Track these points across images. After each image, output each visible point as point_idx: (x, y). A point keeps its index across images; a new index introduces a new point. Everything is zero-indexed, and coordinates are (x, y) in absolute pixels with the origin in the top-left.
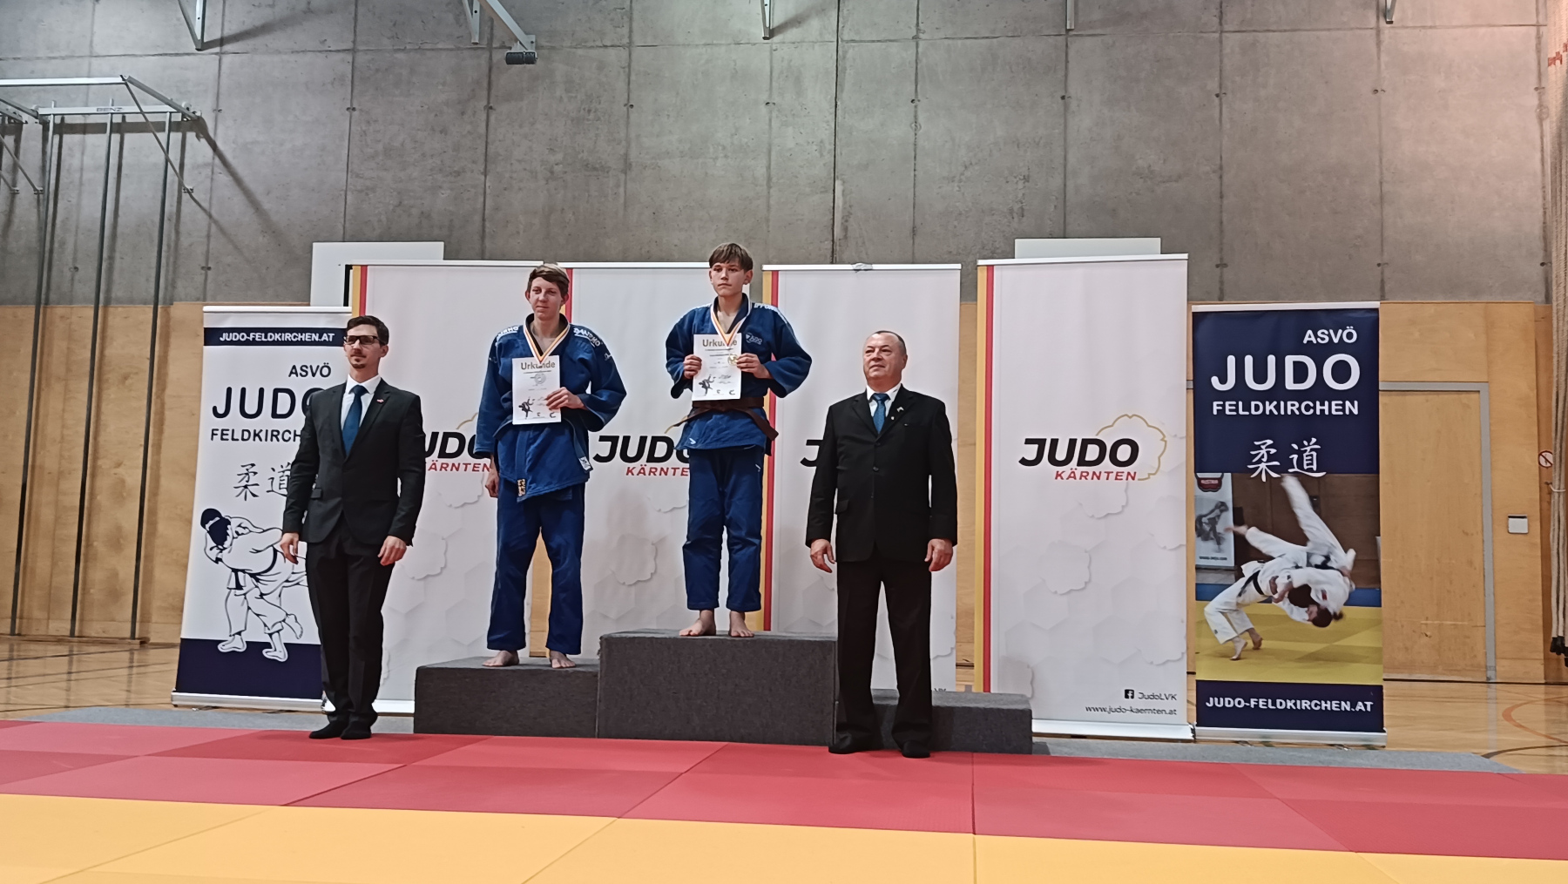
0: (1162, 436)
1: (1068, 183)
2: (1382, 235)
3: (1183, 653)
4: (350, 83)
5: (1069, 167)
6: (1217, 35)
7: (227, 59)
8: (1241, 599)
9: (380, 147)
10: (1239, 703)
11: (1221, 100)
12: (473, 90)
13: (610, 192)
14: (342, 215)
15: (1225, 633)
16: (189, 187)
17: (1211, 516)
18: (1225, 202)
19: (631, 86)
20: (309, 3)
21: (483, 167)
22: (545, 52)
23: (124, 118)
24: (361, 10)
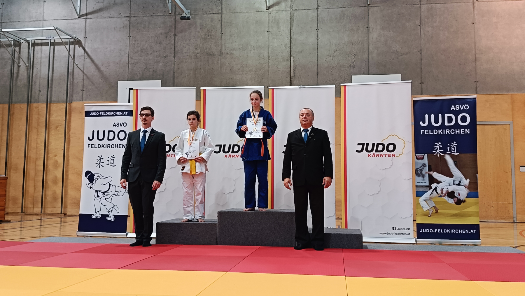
0: (404, 142)
1: (369, 56)
2: (476, 72)
3: (412, 214)
4: (129, 27)
5: (370, 51)
6: (419, 5)
7: (88, 20)
8: (431, 196)
9: (139, 49)
10: (431, 231)
11: (420, 27)
12: (170, 29)
13: (216, 62)
14: (127, 71)
15: (426, 207)
16: (76, 63)
17: (421, 168)
18: (423, 62)
19: (222, 27)
20: (115, 1)
21: (173, 55)
22: (193, 15)
23: (55, 41)
24: (132, 3)
